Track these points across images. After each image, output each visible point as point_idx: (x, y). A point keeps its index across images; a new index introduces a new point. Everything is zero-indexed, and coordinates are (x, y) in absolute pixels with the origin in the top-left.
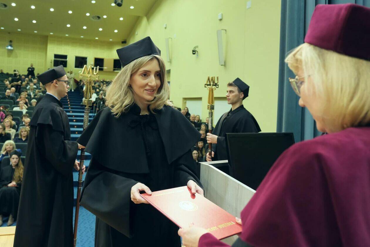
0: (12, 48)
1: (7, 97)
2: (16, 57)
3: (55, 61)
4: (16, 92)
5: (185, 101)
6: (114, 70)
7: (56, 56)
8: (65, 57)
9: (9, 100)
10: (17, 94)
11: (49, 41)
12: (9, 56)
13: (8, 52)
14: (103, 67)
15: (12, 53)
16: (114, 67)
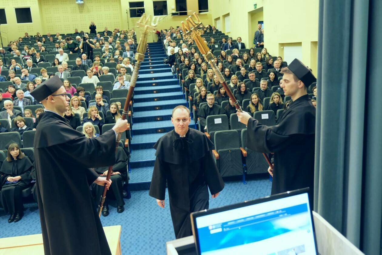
0: (82, 2)
1: (79, 66)
2: (89, 11)
3: (131, 10)
4: (88, 58)
5: (283, 47)
6: (200, 12)
7: (132, 4)
8: (141, 4)
9: (80, 70)
10: (89, 60)
12: (81, 12)
13: (79, 7)
14: (186, 10)
15: (83, 7)
16: (199, 9)
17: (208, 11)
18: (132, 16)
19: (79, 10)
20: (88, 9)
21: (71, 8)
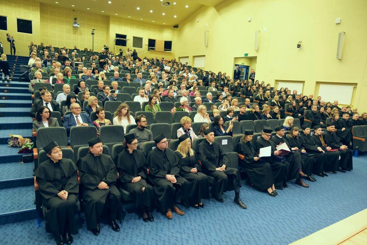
2: (81, 34)
3: (116, 40)
6: (165, 50)
11: (111, 21)
12: (75, 33)
13: (73, 29)
14: (154, 47)
15: (77, 30)
16: (164, 48)
17: (171, 51)
18: (116, 44)
19: (73, 31)
20: (81, 32)
21: (66, 28)
